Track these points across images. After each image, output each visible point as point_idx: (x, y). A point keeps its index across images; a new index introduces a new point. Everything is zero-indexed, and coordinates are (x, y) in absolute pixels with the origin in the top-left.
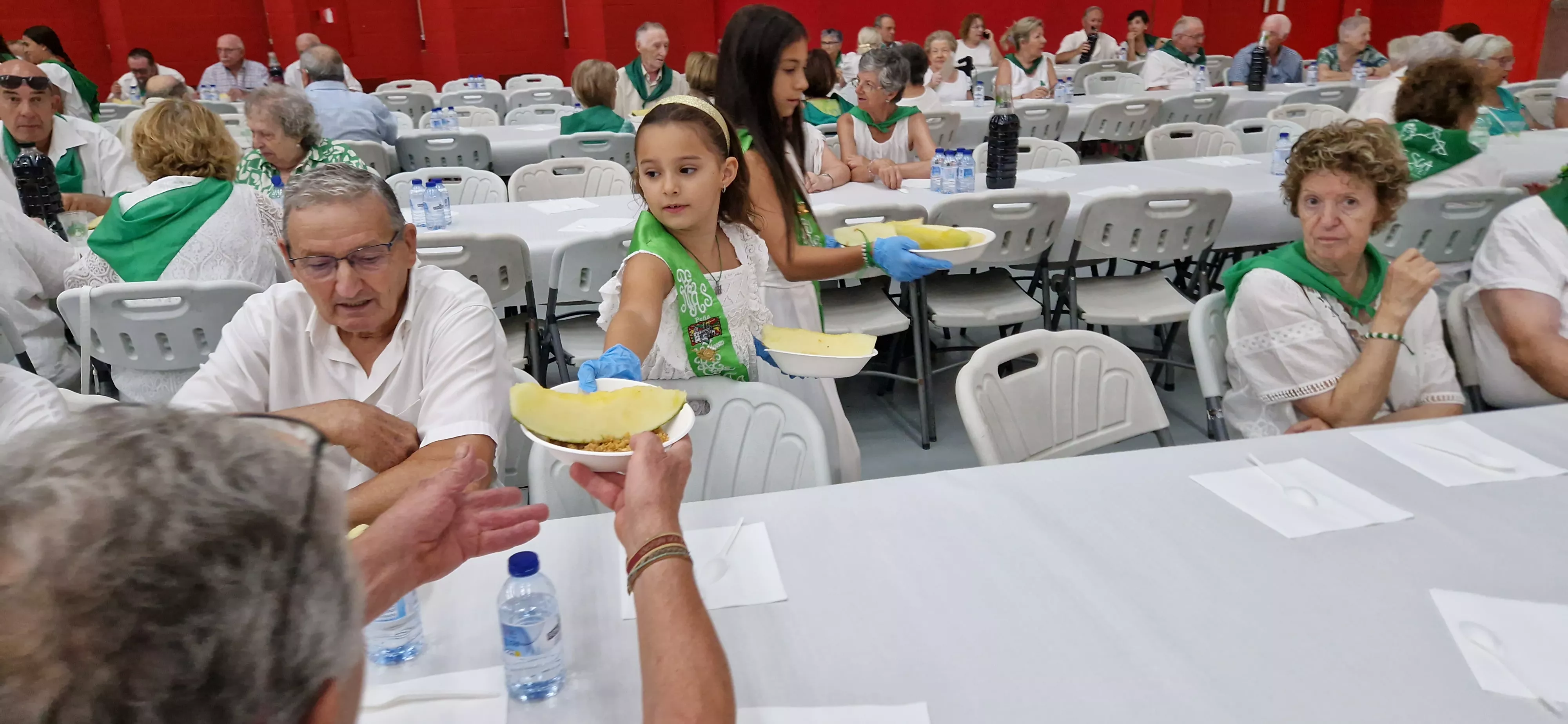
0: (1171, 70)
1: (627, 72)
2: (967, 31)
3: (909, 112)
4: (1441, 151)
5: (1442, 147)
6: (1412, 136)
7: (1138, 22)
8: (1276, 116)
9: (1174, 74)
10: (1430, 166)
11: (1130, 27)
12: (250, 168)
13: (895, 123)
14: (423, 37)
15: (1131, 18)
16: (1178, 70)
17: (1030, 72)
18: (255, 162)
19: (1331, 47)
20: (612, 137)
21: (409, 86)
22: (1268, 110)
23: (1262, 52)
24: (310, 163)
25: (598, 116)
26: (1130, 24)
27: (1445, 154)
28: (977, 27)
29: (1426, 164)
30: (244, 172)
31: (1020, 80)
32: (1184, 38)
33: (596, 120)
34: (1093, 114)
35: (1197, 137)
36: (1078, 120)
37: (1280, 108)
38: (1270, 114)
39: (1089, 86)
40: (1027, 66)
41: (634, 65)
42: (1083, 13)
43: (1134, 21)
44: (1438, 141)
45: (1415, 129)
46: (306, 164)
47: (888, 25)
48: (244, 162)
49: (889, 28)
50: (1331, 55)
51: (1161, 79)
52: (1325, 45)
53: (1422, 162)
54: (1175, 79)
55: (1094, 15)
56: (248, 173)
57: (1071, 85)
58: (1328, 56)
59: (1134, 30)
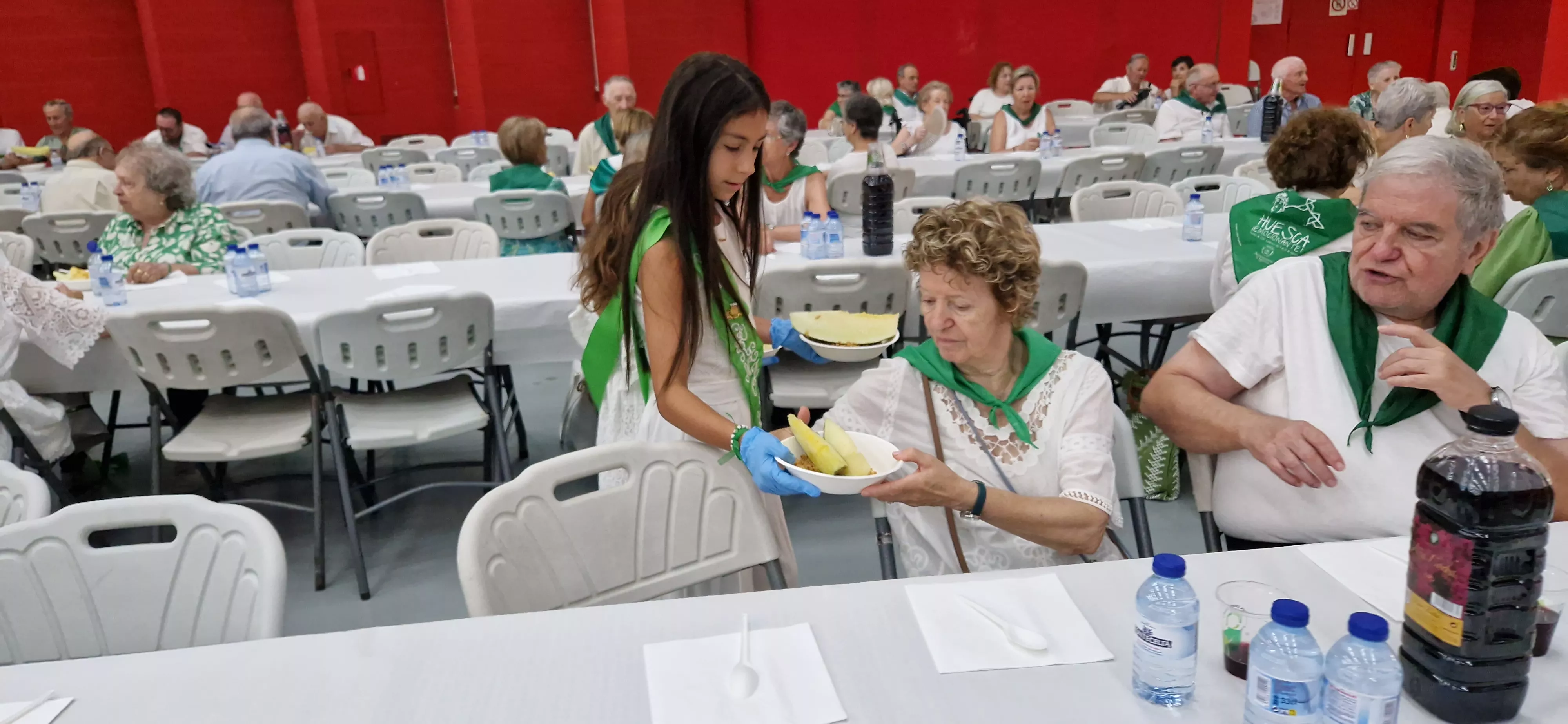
0: (1185, 120)
1: (596, 127)
2: (995, 81)
3: (807, 171)
4: (1317, 224)
5: (1317, 220)
6: (1285, 207)
7: (1182, 69)
8: (1244, 173)
9: (1189, 124)
10: (1307, 241)
11: (1175, 73)
12: (117, 229)
13: (791, 183)
14: (456, 93)
15: (1175, 64)
16: (1192, 120)
17: (1026, 123)
18: (123, 224)
19: (1364, 95)
20: (535, 195)
21: (420, 142)
22: (1235, 167)
23: (1275, 100)
24: (174, 225)
25: (524, 173)
26: (1175, 70)
27: (1322, 227)
28: (1005, 76)
29: (1302, 239)
30: (112, 231)
31: (1016, 131)
32: (1199, 88)
33: (522, 178)
34: (1067, 169)
35: (1135, 197)
36: (1052, 175)
37: (1250, 163)
38: (1237, 171)
39: (1096, 138)
40: (1024, 118)
41: (603, 120)
42: (1128, 61)
43: (1178, 67)
44: (1312, 213)
45: (1287, 200)
46: (170, 224)
47: (911, 74)
48: (113, 222)
49: (912, 78)
50: (1363, 103)
51: (1172, 130)
52: (1357, 93)
53: (1299, 237)
54: (1189, 130)
55: (1138, 63)
56: (115, 233)
57: (1059, 138)
58: (1359, 104)
59: (1177, 77)
